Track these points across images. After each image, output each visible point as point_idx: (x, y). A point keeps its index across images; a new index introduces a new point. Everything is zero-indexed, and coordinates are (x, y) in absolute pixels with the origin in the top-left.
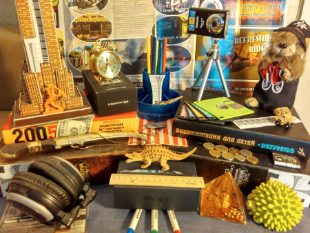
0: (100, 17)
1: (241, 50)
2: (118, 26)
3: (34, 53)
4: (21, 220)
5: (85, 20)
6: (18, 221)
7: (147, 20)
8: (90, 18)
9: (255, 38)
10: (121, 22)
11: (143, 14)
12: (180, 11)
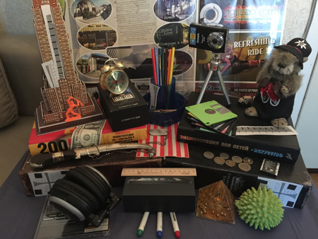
1: (240, 53)
5: (90, 30)
8: (95, 27)
9: (254, 42)
10: (125, 30)
11: (145, 22)
12: (180, 18)
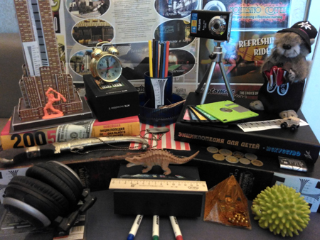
0: (101, 21)
1: (246, 53)
2: (120, 30)
3: (33, 56)
4: (18, 227)
5: (86, 25)
6: (15, 228)
7: (149, 24)
8: (91, 22)
9: (260, 41)
10: (123, 26)
11: (144, 18)
12: (182, 15)
